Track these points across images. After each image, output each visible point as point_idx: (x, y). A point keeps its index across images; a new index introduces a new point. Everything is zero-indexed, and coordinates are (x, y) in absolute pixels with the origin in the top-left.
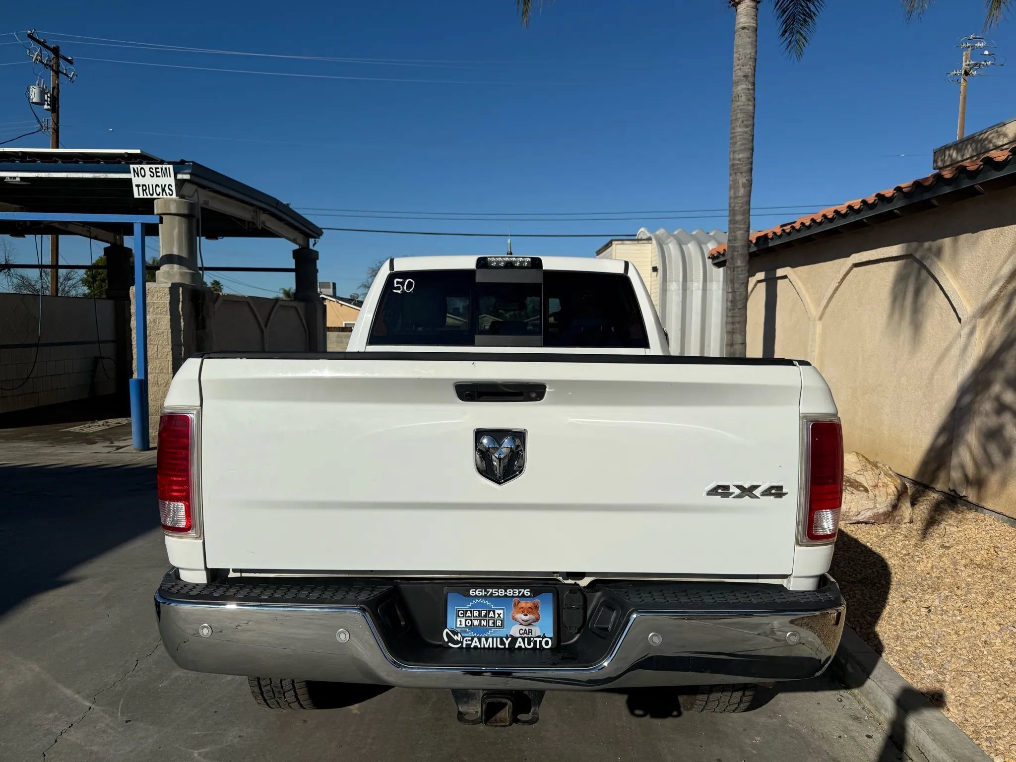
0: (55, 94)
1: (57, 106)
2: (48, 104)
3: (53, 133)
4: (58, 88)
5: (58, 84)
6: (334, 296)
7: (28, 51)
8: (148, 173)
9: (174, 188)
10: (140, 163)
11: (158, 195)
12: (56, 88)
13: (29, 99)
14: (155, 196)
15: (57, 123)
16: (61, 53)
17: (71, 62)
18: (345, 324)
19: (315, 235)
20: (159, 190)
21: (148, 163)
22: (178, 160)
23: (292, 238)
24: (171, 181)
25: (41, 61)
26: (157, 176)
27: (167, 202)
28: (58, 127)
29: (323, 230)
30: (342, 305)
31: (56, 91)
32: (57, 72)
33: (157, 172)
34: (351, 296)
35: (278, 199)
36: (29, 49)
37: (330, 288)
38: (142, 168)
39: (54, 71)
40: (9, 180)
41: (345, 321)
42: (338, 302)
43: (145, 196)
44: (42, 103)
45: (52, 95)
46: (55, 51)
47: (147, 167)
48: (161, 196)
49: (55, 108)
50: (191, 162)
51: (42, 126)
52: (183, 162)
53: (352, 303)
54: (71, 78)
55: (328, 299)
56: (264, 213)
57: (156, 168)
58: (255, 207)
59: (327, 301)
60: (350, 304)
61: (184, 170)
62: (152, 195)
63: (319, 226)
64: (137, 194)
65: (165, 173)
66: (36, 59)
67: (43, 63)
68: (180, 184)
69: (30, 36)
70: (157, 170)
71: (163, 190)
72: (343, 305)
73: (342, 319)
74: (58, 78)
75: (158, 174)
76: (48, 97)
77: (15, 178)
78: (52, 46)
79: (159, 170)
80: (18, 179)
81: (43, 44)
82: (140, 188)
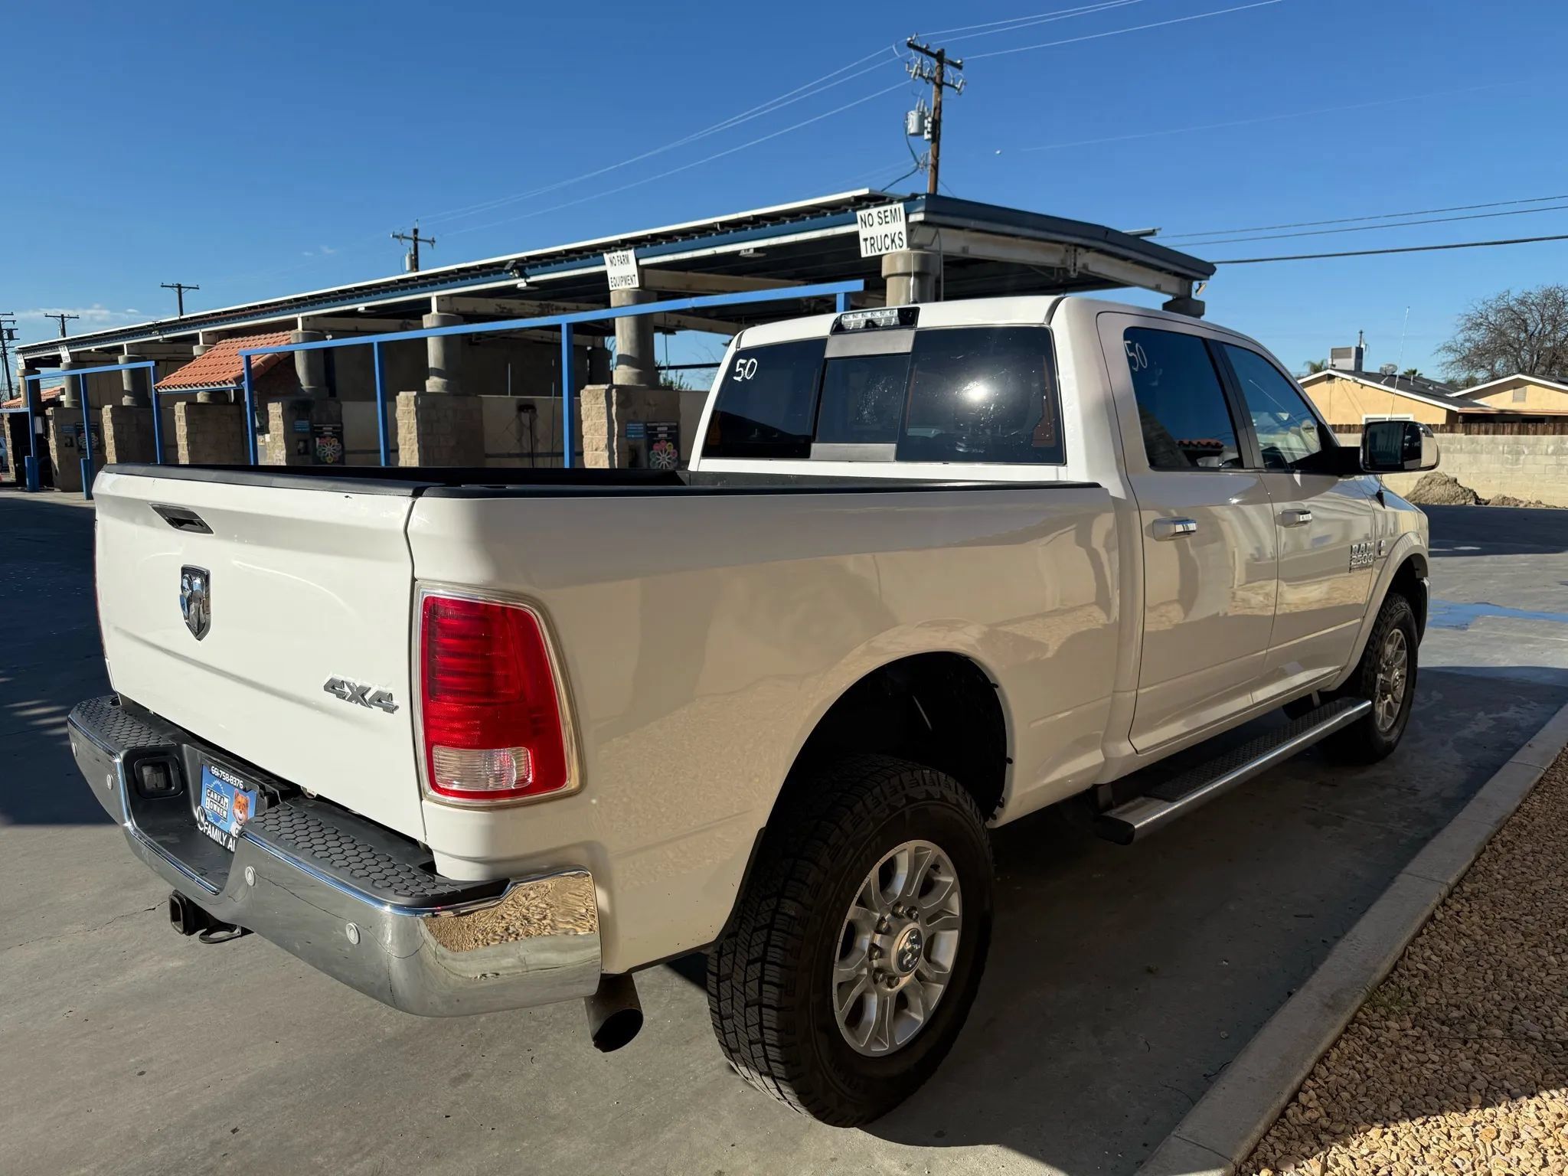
0: (936, 117)
1: (938, 132)
2: (928, 132)
3: (931, 171)
4: (940, 108)
5: (940, 103)
6: (1358, 371)
7: (907, 65)
8: (876, 220)
9: (904, 237)
10: (868, 207)
11: (887, 249)
12: (939, 108)
13: (906, 129)
14: (884, 251)
15: (936, 157)
16: (947, 56)
17: (959, 67)
18: (1367, 419)
19: (1198, 275)
20: (888, 241)
21: (876, 206)
22: (908, 195)
23: (1153, 285)
24: (900, 226)
25: (921, 75)
26: (886, 223)
27: (894, 256)
28: (937, 161)
29: (1215, 265)
30: (1363, 385)
31: (938, 111)
32: (940, 86)
33: (886, 217)
34: (1381, 369)
35: (1106, 226)
36: (908, 63)
37: (1350, 357)
38: (870, 214)
39: (935, 83)
40: (744, 253)
41: (1366, 413)
42: (1356, 381)
43: (874, 254)
44: (920, 133)
45: (933, 119)
46: (940, 57)
47: (874, 211)
48: (890, 251)
49: (936, 138)
50: (923, 195)
51: (918, 163)
52: (914, 197)
53: (1382, 382)
54: (959, 90)
55: (1338, 377)
56: (1088, 252)
57: (885, 211)
58: (1065, 245)
59: (1336, 379)
60: (1379, 383)
61: (916, 207)
62: (880, 250)
63: (1208, 260)
64: (866, 252)
65: (894, 215)
66: (916, 74)
67: (924, 77)
68: (911, 228)
69: (910, 45)
70: (886, 214)
71: (893, 241)
72: (1365, 385)
73: (1360, 409)
74: (941, 92)
75: (887, 220)
76: (928, 122)
77: (748, 250)
78: (936, 52)
79: (888, 214)
80: (752, 251)
81: (926, 52)
82: (868, 242)
